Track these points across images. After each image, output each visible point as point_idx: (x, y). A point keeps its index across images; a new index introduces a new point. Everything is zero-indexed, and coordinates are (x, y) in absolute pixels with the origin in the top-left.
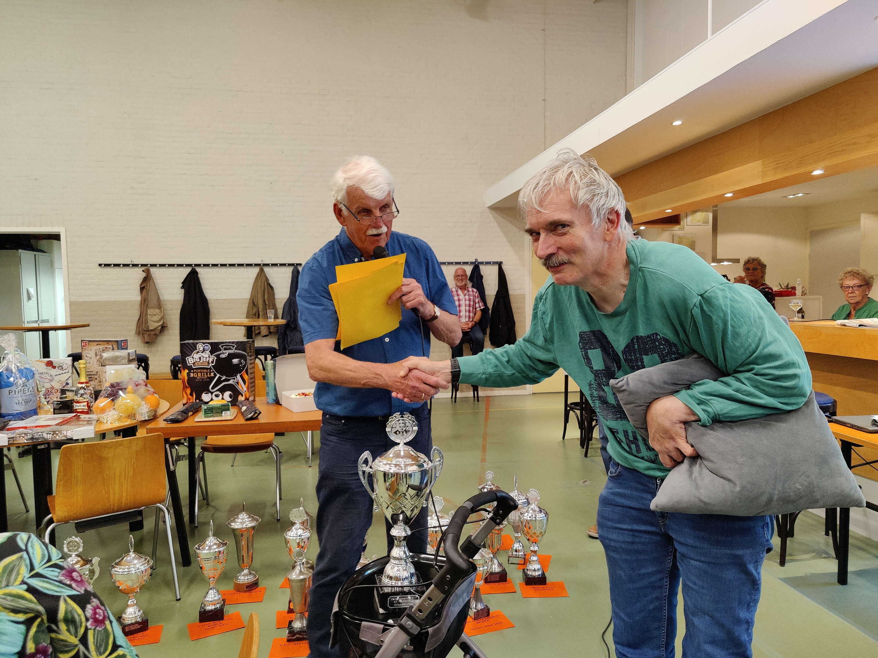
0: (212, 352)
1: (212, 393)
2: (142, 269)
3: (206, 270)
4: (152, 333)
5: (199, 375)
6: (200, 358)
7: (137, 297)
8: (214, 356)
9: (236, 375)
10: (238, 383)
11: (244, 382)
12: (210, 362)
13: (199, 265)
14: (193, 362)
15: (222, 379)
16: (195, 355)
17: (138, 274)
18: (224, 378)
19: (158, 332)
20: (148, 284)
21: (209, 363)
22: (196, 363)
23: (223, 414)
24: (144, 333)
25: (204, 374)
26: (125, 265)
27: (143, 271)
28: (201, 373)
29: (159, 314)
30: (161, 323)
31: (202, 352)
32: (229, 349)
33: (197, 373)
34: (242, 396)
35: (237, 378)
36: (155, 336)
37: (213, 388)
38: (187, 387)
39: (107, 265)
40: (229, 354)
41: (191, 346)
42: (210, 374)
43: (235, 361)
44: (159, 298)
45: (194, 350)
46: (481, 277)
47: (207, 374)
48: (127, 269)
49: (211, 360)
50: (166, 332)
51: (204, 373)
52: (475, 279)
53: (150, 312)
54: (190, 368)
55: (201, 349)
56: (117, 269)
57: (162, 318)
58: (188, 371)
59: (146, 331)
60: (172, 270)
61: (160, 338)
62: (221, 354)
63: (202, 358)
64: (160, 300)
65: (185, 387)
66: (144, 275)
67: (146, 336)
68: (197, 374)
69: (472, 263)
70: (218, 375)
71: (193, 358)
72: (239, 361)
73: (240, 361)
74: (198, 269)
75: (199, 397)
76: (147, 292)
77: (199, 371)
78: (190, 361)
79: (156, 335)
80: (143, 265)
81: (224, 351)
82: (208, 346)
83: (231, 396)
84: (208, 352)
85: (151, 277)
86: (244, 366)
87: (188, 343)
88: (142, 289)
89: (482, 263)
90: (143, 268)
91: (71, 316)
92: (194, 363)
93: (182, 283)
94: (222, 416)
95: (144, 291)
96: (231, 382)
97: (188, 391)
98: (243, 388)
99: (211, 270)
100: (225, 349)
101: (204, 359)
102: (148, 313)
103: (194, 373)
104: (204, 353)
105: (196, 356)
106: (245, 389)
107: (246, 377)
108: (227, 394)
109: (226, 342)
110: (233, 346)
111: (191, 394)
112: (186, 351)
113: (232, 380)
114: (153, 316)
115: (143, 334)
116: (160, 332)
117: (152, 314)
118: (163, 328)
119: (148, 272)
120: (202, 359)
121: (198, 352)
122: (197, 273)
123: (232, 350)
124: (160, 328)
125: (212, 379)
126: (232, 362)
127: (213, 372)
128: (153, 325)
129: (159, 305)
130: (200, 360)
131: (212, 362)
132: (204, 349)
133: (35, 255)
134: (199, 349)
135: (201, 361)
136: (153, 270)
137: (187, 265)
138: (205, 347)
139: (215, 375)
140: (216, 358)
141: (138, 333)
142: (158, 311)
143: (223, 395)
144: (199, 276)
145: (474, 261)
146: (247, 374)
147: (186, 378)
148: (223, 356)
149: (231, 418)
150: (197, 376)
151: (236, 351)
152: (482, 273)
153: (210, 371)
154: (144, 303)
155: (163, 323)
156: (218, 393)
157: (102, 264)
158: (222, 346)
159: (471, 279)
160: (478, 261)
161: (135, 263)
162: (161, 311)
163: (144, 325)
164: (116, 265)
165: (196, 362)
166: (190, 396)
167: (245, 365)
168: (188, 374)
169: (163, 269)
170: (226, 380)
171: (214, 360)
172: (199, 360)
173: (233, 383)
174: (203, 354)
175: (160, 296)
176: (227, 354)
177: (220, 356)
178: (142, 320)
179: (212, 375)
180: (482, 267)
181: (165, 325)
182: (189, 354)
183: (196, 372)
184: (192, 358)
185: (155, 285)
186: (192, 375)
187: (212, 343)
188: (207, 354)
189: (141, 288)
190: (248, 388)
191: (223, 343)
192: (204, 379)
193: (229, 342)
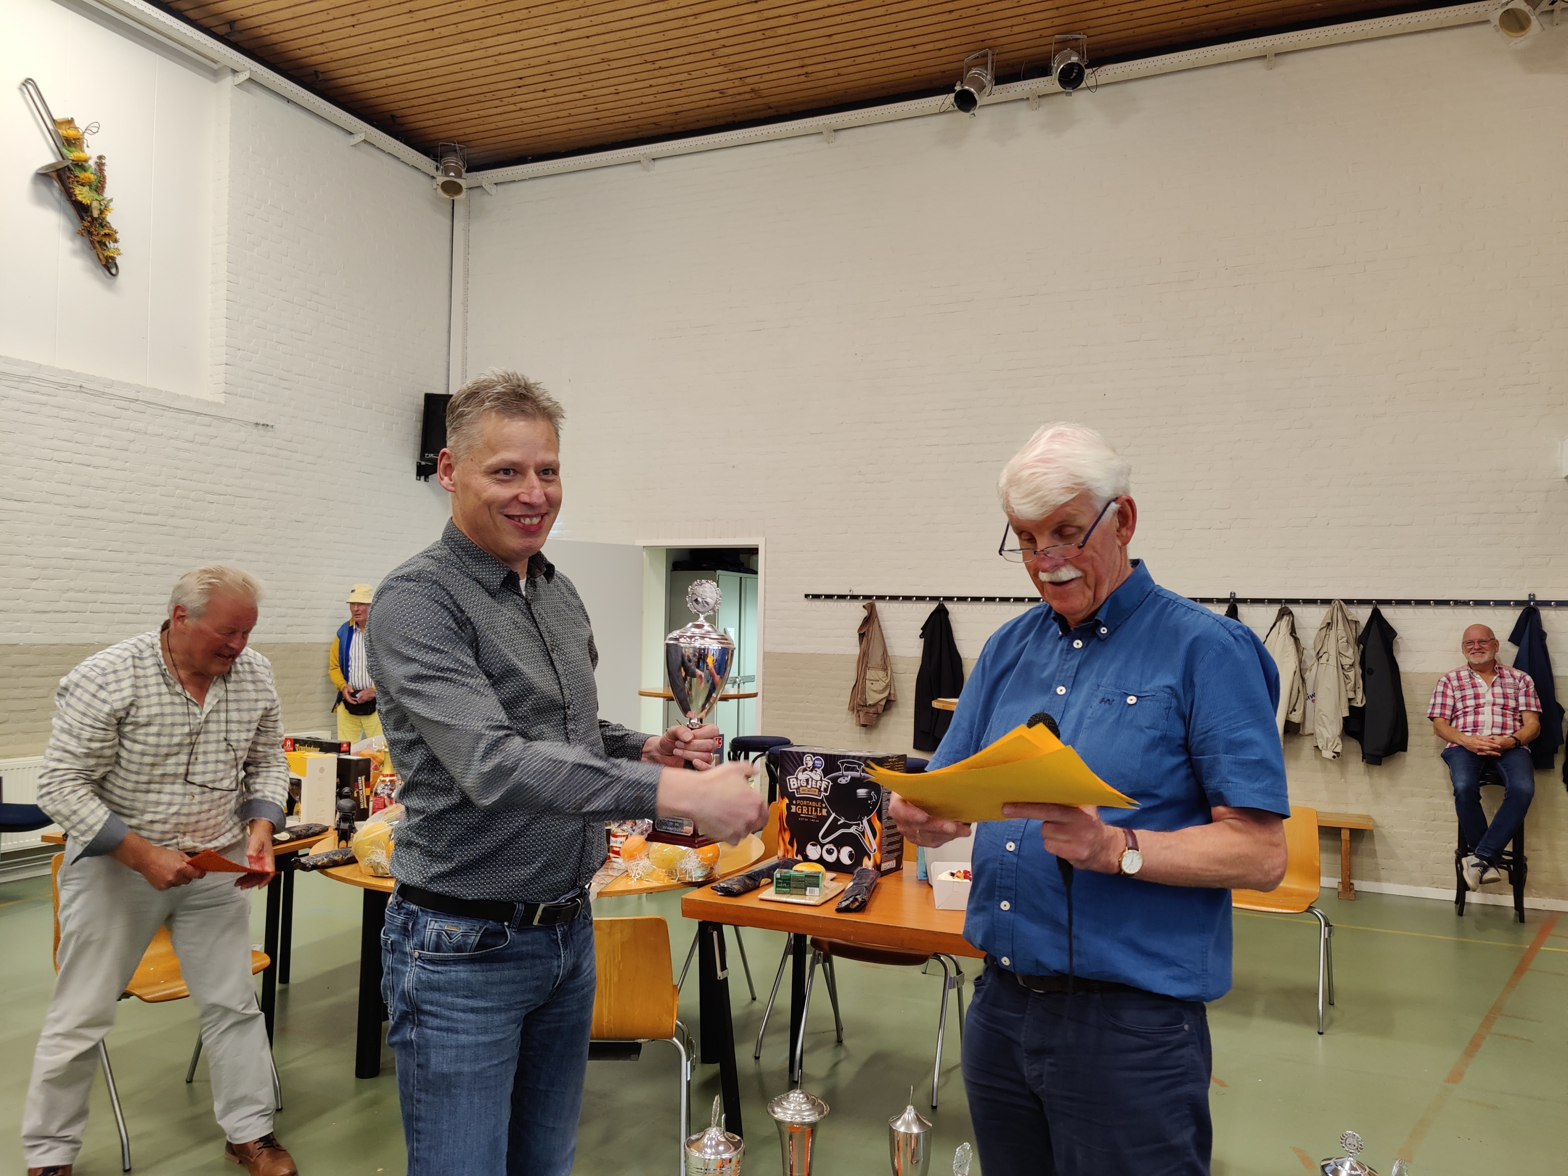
0: (826, 772)
1: (822, 846)
2: (864, 604)
3: (962, 606)
4: (872, 710)
5: (805, 811)
6: (807, 780)
7: (853, 648)
8: (828, 779)
9: (861, 817)
10: (863, 833)
11: (875, 836)
12: (822, 789)
13: (950, 599)
14: (796, 786)
15: (839, 823)
16: (800, 774)
17: (858, 611)
18: (842, 821)
19: (880, 710)
20: (871, 629)
21: (820, 791)
22: (801, 788)
23: (807, 892)
24: (859, 709)
25: (812, 810)
26: (842, 597)
27: (864, 606)
28: (808, 807)
29: (884, 679)
30: (886, 694)
31: (811, 771)
32: (853, 769)
33: (802, 806)
34: (870, 859)
35: (862, 824)
36: (875, 716)
37: (824, 837)
38: (785, 829)
39: (816, 597)
40: (852, 778)
41: (796, 760)
42: (821, 811)
43: (862, 792)
44: (885, 652)
45: (800, 766)
46: (1543, 635)
47: (816, 811)
48: (843, 604)
49: (824, 786)
50: (894, 710)
51: (812, 807)
52: (1525, 640)
53: (870, 674)
54: (791, 797)
55: (810, 764)
56: (830, 604)
57: (888, 686)
58: (787, 801)
59: (863, 706)
60: (908, 605)
61: (884, 720)
62: (839, 777)
63: (810, 780)
64: (887, 656)
65: (782, 830)
66: (865, 613)
67: (861, 714)
68: (802, 809)
69: (1518, 603)
70: (833, 815)
71: (797, 778)
72: (867, 793)
73: (869, 793)
74: (949, 606)
75: (802, 851)
76: (868, 642)
77: (805, 803)
78: (791, 783)
79: (879, 715)
80: (866, 597)
81: (845, 773)
82: (820, 760)
83: (851, 856)
84: (819, 771)
85: (877, 617)
86: (875, 804)
87: (791, 752)
88: (862, 636)
89: (1547, 604)
90: (865, 602)
91: (764, 674)
92: (798, 788)
93: (922, 629)
94: (805, 895)
95: (865, 639)
96: (852, 830)
97: (787, 836)
98: (872, 843)
99: (970, 606)
100: (847, 769)
101: (814, 782)
102: (867, 677)
103: (796, 805)
104: (814, 772)
105: (802, 776)
106: (875, 847)
107: (877, 824)
108: (846, 851)
109: (849, 757)
110: (860, 765)
111: (791, 844)
112: (787, 766)
113: (854, 827)
114: (874, 682)
115: (858, 711)
116: (884, 710)
117: (872, 678)
118: (889, 703)
119: (871, 610)
120: (810, 782)
121: (805, 770)
122: (946, 612)
123: (858, 771)
124: (883, 703)
125: (824, 819)
126: (856, 793)
127: (826, 807)
128: (873, 697)
129: (885, 664)
130: (808, 783)
131: (826, 790)
132: (814, 764)
133: (741, 578)
134: (807, 764)
135: (809, 786)
136: (879, 605)
137: (933, 599)
138: (816, 762)
139: (829, 815)
140: (831, 784)
141: (852, 709)
142: (881, 674)
143: (839, 852)
144: (951, 617)
145: (1527, 598)
146: (880, 819)
147: (785, 813)
148: (842, 781)
149: (817, 903)
150: (802, 811)
151: (863, 774)
152: (1546, 627)
153: (821, 805)
154: (864, 660)
155: (890, 694)
156: (831, 846)
157: (809, 595)
158: (842, 763)
159: (1515, 638)
160: (1538, 598)
161: (855, 593)
162: (887, 675)
163: (859, 696)
164: (829, 597)
165: (802, 786)
166: (788, 847)
167: (877, 801)
168: (789, 807)
169: (895, 605)
170: (846, 826)
171: (828, 787)
172: (805, 784)
173: (856, 833)
174: (812, 774)
175: (889, 649)
176: (849, 777)
177: (839, 781)
178: (859, 688)
179: (824, 812)
180: (1546, 614)
181: (892, 698)
182: (791, 771)
183: (799, 804)
184: (795, 780)
185: (881, 631)
186: (794, 809)
187: (826, 755)
188: (817, 775)
189: (860, 635)
190: (880, 846)
191: (844, 757)
192: (812, 818)
193: (854, 757)
